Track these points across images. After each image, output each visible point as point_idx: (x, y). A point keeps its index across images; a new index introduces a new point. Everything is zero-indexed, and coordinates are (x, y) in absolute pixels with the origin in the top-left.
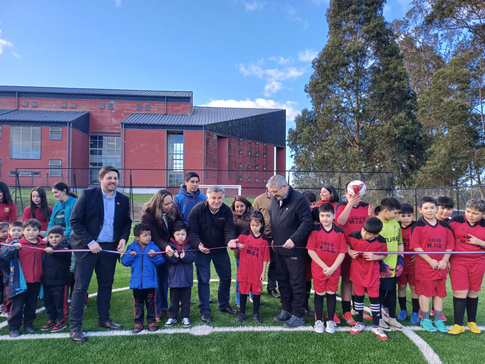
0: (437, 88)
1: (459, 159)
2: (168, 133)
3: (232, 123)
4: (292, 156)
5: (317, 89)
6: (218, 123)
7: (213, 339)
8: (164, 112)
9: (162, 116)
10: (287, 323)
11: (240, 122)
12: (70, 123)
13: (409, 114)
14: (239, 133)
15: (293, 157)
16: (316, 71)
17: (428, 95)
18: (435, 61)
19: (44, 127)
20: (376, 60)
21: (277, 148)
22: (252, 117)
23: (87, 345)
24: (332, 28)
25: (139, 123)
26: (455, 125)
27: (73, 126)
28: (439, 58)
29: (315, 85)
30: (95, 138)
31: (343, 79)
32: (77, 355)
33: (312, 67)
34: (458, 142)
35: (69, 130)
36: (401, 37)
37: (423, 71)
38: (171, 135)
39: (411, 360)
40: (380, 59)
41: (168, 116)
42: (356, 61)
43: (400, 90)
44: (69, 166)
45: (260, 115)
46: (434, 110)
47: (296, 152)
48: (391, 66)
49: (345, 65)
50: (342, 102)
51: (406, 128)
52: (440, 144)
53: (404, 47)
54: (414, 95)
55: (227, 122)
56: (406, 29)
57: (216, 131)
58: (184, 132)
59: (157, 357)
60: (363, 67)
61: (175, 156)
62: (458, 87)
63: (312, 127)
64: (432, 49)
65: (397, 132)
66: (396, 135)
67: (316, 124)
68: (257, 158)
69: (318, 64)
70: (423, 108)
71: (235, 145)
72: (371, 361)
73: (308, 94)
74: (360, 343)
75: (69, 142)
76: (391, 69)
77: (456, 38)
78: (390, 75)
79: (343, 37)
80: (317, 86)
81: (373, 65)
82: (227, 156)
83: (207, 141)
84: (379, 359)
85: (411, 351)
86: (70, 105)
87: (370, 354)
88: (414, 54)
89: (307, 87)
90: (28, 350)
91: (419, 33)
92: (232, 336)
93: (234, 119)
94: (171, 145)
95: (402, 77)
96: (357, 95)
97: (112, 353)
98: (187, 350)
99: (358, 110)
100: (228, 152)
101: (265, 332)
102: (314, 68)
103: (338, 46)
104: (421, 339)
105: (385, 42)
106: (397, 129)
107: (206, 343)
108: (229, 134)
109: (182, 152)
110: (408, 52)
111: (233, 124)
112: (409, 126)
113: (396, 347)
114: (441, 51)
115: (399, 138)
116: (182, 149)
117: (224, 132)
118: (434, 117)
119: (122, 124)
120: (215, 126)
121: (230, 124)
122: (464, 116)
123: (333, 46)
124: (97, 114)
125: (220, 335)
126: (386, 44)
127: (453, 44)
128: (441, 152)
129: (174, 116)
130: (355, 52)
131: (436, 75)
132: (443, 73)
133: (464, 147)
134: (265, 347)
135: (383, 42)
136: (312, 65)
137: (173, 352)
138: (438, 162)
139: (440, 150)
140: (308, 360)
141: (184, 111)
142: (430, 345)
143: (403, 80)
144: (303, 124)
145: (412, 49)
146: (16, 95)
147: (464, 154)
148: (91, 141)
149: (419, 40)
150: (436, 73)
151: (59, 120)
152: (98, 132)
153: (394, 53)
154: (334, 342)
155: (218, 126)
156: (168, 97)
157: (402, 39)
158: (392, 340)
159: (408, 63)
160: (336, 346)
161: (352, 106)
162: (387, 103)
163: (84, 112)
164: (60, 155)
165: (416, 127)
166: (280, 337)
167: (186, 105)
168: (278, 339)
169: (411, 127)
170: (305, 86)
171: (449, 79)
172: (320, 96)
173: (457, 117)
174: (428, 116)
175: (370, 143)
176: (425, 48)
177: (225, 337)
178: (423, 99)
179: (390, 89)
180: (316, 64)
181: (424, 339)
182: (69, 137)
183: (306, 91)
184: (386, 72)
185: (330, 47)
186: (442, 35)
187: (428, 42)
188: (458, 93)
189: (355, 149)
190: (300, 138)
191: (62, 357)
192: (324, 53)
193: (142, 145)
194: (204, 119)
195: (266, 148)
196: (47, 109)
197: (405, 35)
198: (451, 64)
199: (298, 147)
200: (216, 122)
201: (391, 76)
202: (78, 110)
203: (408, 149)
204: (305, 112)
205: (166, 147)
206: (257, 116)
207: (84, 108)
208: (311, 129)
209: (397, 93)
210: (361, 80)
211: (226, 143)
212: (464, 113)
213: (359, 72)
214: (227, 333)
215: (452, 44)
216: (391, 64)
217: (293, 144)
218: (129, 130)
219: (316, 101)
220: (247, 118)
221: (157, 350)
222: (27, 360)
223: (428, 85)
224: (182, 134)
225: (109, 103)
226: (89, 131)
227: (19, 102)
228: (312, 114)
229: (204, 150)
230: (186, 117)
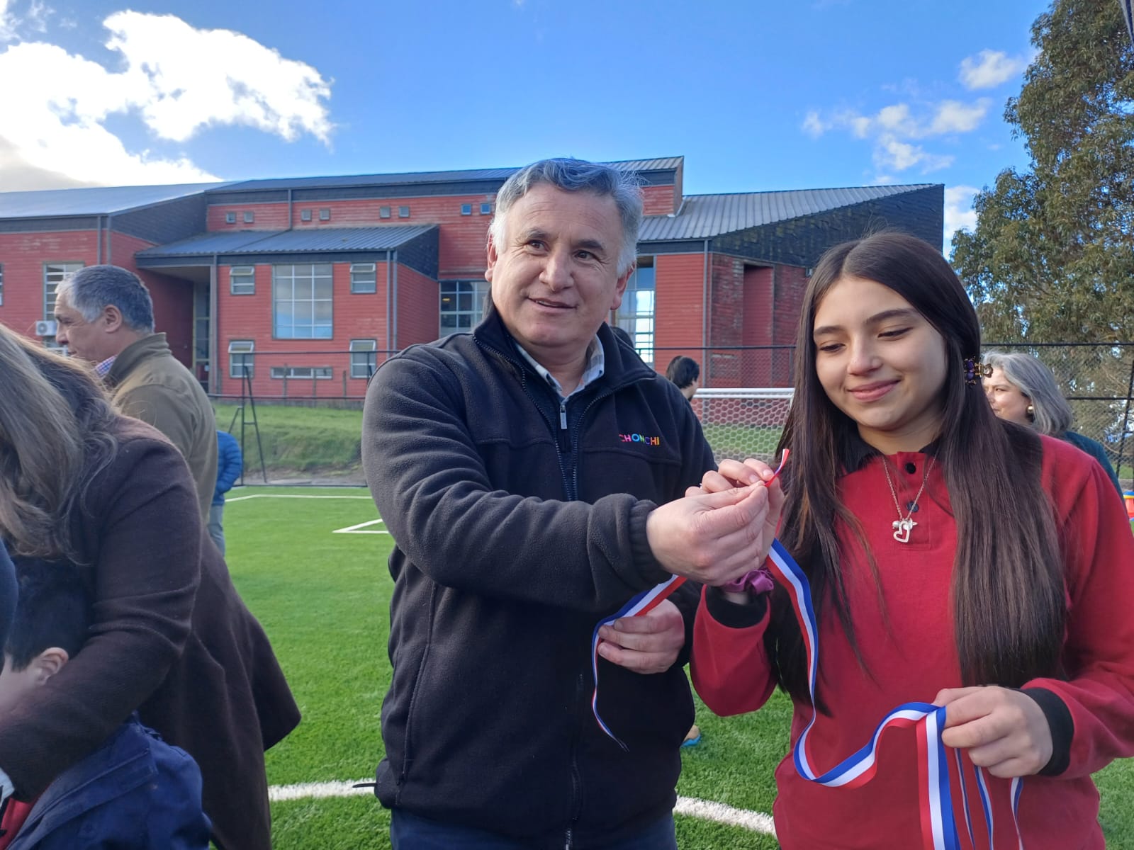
3: (786, 228)
5: (1046, 106)
6: (746, 230)
11: (808, 224)
12: (392, 252)
14: (804, 253)
16: (1043, 54)
19: (339, 264)
22: (844, 208)
27: (400, 260)
29: (1042, 95)
30: (449, 286)
33: (1033, 41)
35: (391, 269)
45: (868, 202)
55: (772, 227)
57: (738, 252)
58: (655, 258)
61: (638, 322)
69: (1053, 32)
73: (1017, 127)
75: (391, 297)
80: (1047, 96)
82: (771, 319)
83: (716, 280)
86: (397, 211)
89: (1015, 107)
93: (792, 215)
100: (772, 307)
102: (1039, 45)
108: (775, 258)
109: (652, 314)
111: (788, 232)
116: (651, 305)
117: (763, 252)
120: (738, 237)
121: (779, 232)
124: (455, 229)
136: (1032, 34)
141: (659, 207)
146: (287, 197)
148: (443, 296)
151: (369, 246)
152: (459, 274)
155: (746, 239)
163: (429, 225)
164: (374, 329)
167: (663, 192)
170: (1009, 104)
180: (1046, 31)
182: (391, 285)
183: (1010, 118)
190: (988, 256)
194: (708, 224)
196: (349, 225)
199: (982, 283)
200: (742, 227)
202: (414, 223)
204: (1006, 180)
206: (858, 205)
207: (426, 217)
211: (769, 281)
219: (1042, 142)
220: (828, 212)
224: (650, 265)
225: (481, 201)
226: (437, 270)
227: (293, 211)
228: (1029, 183)
229: (707, 303)
230: (663, 221)
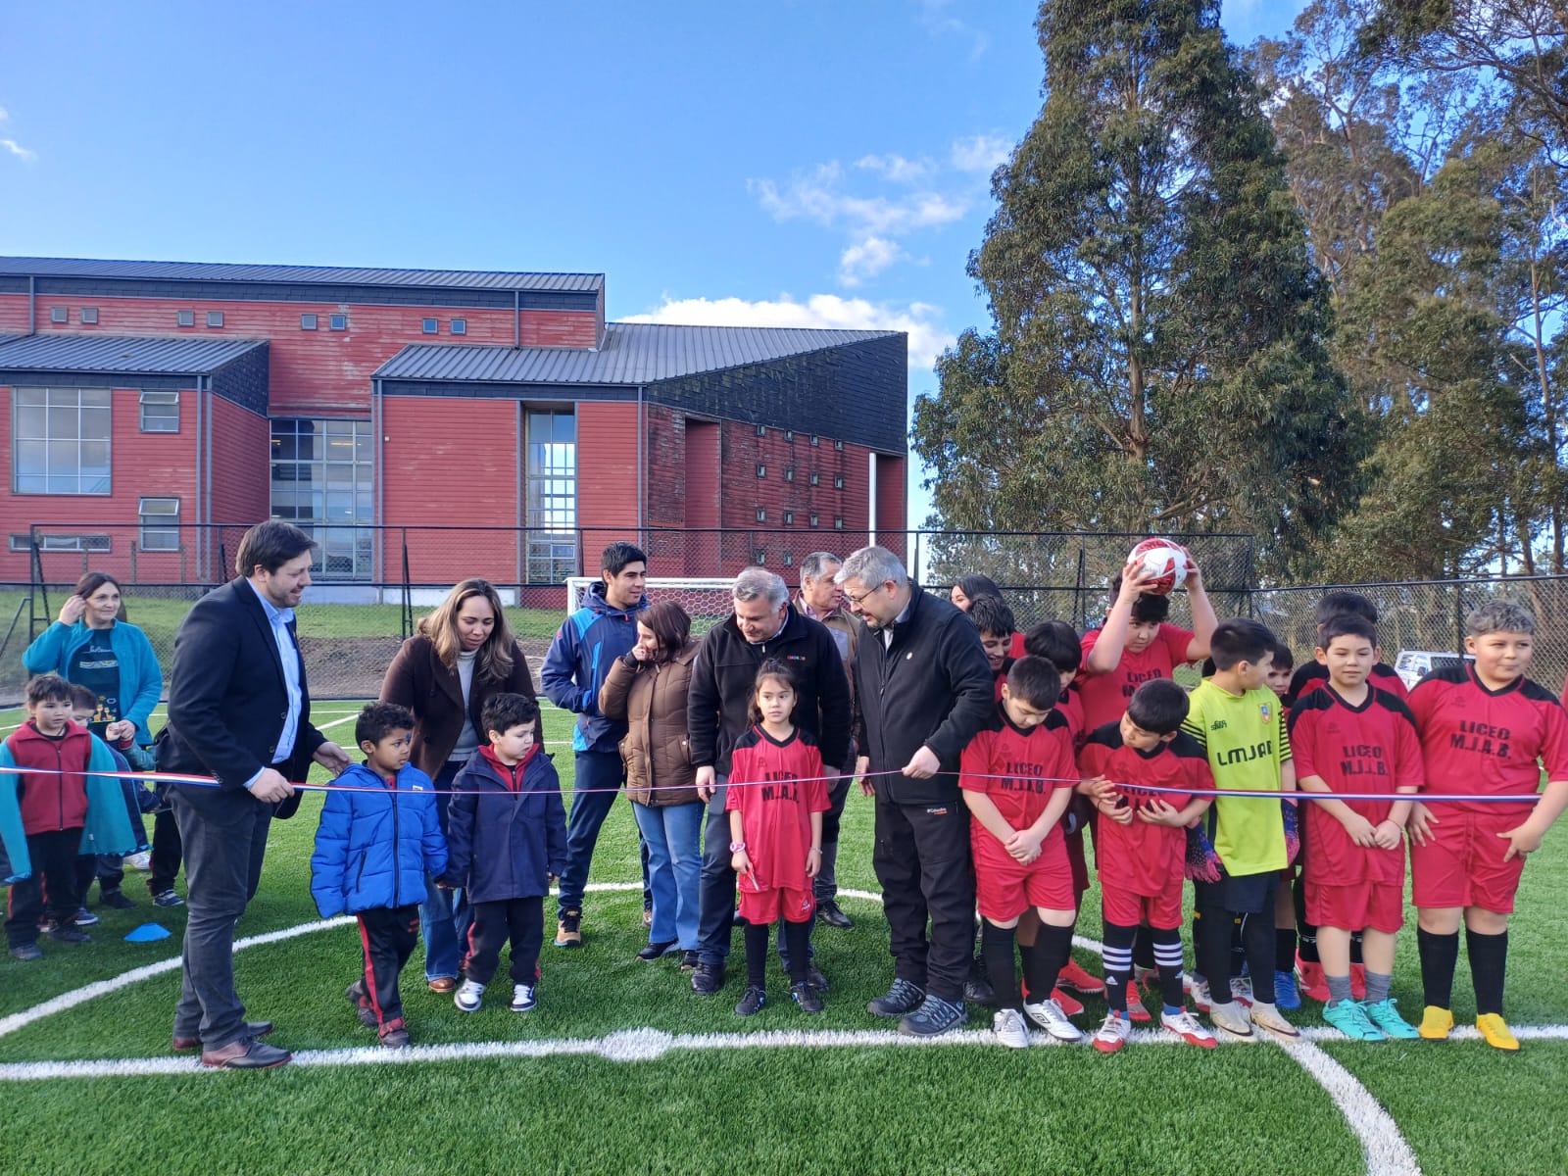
0: (1396, 263)
1: (1464, 490)
2: (526, 409)
3: (734, 377)
4: (927, 483)
5: (1006, 264)
6: (687, 377)
7: (673, 1072)
8: (509, 342)
9: (505, 352)
10: (910, 1020)
11: (759, 373)
12: (204, 378)
13: (1305, 346)
14: (754, 408)
15: (932, 486)
16: (1004, 207)
17: (1366, 285)
18: (1390, 172)
19: (123, 391)
20: (1199, 169)
21: (879, 458)
22: (798, 356)
23: (267, 1095)
24: (1057, 65)
25: (429, 376)
26: (1450, 380)
27: (216, 388)
28: (1403, 162)
29: (1002, 252)
30: (288, 425)
31: (1090, 232)
32: (235, 1129)
33: (992, 193)
34: (1460, 435)
35: (204, 401)
36: (1280, 97)
37: (1349, 205)
38: (534, 417)
39: (1306, 1135)
40: (1211, 168)
41: (524, 354)
42: (1134, 173)
43: (1273, 269)
44: (203, 518)
45: (824, 350)
46: (1385, 333)
47: (940, 470)
48: (1248, 189)
49: (1099, 185)
50: (1088, 306)
51: (1295, 391)
52: (1402, 443)
53: (1290, 129)
54: (1322, 283)
55: (719, 374)
56: (1294, 71)
57: (680, 403)
58: (576, 405)
59: (495, 1131)
60: (1155, 195)
61: (547, 483)
62: (1464, 258)
63: (992, 389)
64: (1379, 133)
65: (1268, 405)
66: (1262, 412)
67: (1005, 380)
68: (813, 489)
69: (1011, 184)
70: (1349, 328)
71: (742, 446)
72: (1178, 1138)
73: (979, 282)
74: (1143, 1083)
75: (203, 440)
76: (1246, 201)
77: (1459, 98)
78: (1243, 220)
79: (1092, 97)
80: (1007, 255)
81: (1188, 186)
82: (718, 485)
83: (653, 437)
84: (1204, 1131)
85: (1307, 1107)
86: (205, 317)
87: (1176, 1116)
88: (1323, 150)
89: (977, 260)
90: (76, 1111)
91: (1337, 85)
92: (734, 1064)
93: (740, 362)
94: (534, 447)
95: (1282, 225)
96: (1138, 283)
97: (348, 1119)
98: (591, 1108)
99: (1140, 335)
100: (719, 471)
101: (842, 1049)
102: (999, 198)
103: (1074, 125)
104: (1339, 1068)
105: (1230, 111)
106: (1265, 394)
107: (650, 1087)
108: (722, 412)
109: (571, 472)
110: (1301, 144)
111: (737, 381)
112: (1306, 383)
113: (1258, 1093)
114: (1407, 141)
115: (1271, 424)
116: (571, 463)
117: (708, 404)
118: (1385, 356)
119: (376, 381)
120: (678, 385)
121: (726, 381)
122: (1482, 352)
123: (1058, 125)
124: (292, 347)
125: (696, 1059)
126: (1230, 120)
127: (1447, 118)
128: (1407, 469)
129: (545, 354)
130: (1129, 145)
131: (1391, 220)
132: (1414, 212)
133: (1480, 453)
134: (839, 1099)
135: (1222, 111)
136: (991, 186)
137: (545, 1117)
138: (1399, 499)
139: (1404, 464)
140: (977, 1139)
141: (578, 338)
142: (1367, 1088)
143: (1287, 235)
144: (963, 378)
145: (1316, 134)
146: (28, 287)
147: (1480, 474)
148: (274, 437)
149: (1339, 105)
150: (1391, 213)
151: (170, 367)
152: (299, 408)
153: (1255, 146)
154: (1063, 1081)
155: (687, 388)
156: (523, 293)
157: (1283, 104)
158: (1247, 1072)
159: (1303, 179)
160: (1066, 1093)
161: (1121, 319)
162: (1235, 310)
163: (252, 341)
164: (176, 482)
165: (1327, 386)
166: (888, 1064)
167: (582, 319)
168: (881, 1071)
169: (1312, 389)
170: (971, 256)
171: (1434, 231)
172: (1018, 290)
173: (1460, 354)
174: (1364, 354)
175: (1178, 440)
176: (1356, 132)
177: (711, 1068)
178: (1350, 296)
179: (1243, 265)
180: (1004, 183)
181: (1347, 1068)
182: (204, 423)
183: (971, 271)
184: (1232, 211)
185: (1050, 128)
186: (1411, 88)
187: (1366, 112)
188: (1464, 277)
189: (1131, 461)
190: (952, 426)
191: (188, 1134)
192: (1031, 149)
193: (441, 450)
194: (641, 365)
195: (842, 457)
196: (130, 333)
197: (1292, 89)
198: (1440, 183)
199: (947, 453)
200: (682, 373)
201: (1248, 221)
202: (231, 337)
203: (1302, 457)
204: (968, 340)
205: (518, 454)
206: (814, 353)
207: (251, 328)
208: (986, 395)
209: (1265, 278)
210: (1149, 238)
211: (714, 441)
212: (1482, 342)
213: (1144, 208)
214: (718, 1052)
215: (1443, 118)
216: (1249, 182)
217: (929, 444)
218: (400, 400)
219: (1005, 304)
220: (781, 360)
221: (495, 1109)
222: (75, 1143)
223: (1367, 251)
224: (571, 412)
225: (332, 312)
226: (266, 404)
227: (37, 308)
228: (992, 346)
229: (643, 464)
230: (584, 356)
